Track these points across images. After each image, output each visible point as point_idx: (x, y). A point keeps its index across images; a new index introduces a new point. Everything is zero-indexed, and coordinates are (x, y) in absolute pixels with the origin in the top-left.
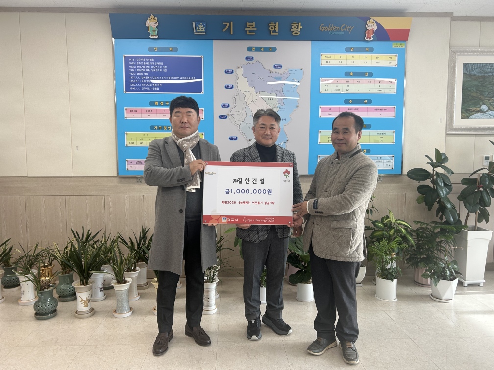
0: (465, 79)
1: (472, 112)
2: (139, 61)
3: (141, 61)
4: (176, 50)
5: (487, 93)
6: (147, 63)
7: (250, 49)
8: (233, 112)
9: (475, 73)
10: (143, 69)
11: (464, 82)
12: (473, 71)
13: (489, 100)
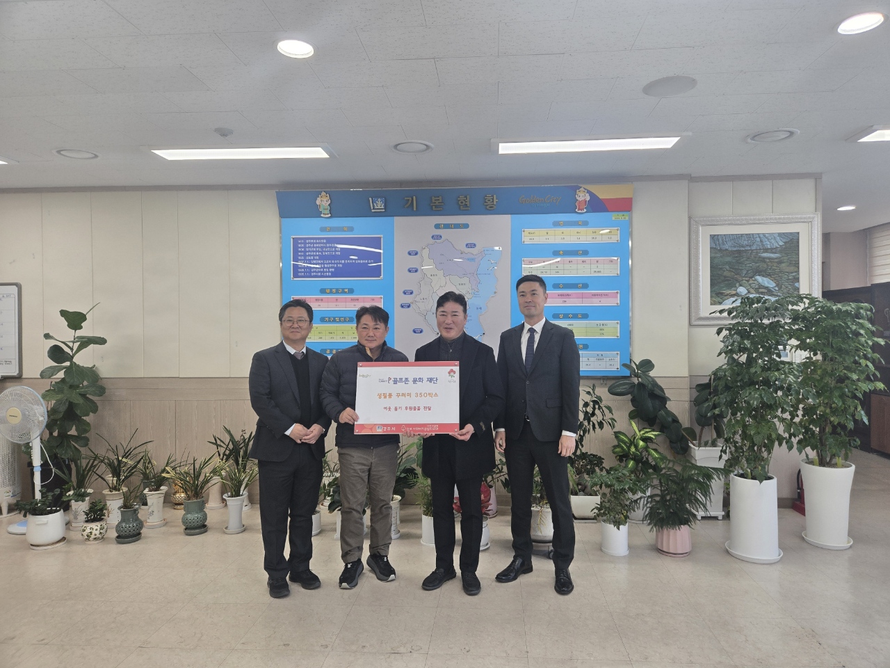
0: (713, 255)
1: (726, 296)
2: (309, 243)
3: (311, 243)
4: (351, 229)
5: (745, 272)
6: (318, 245)
7: (437, 226)
8: (418, 299)
9: (726, 247)
10: (314, 251)
11: (712, 259)
12: (723, 244)
13: (748, 281)
